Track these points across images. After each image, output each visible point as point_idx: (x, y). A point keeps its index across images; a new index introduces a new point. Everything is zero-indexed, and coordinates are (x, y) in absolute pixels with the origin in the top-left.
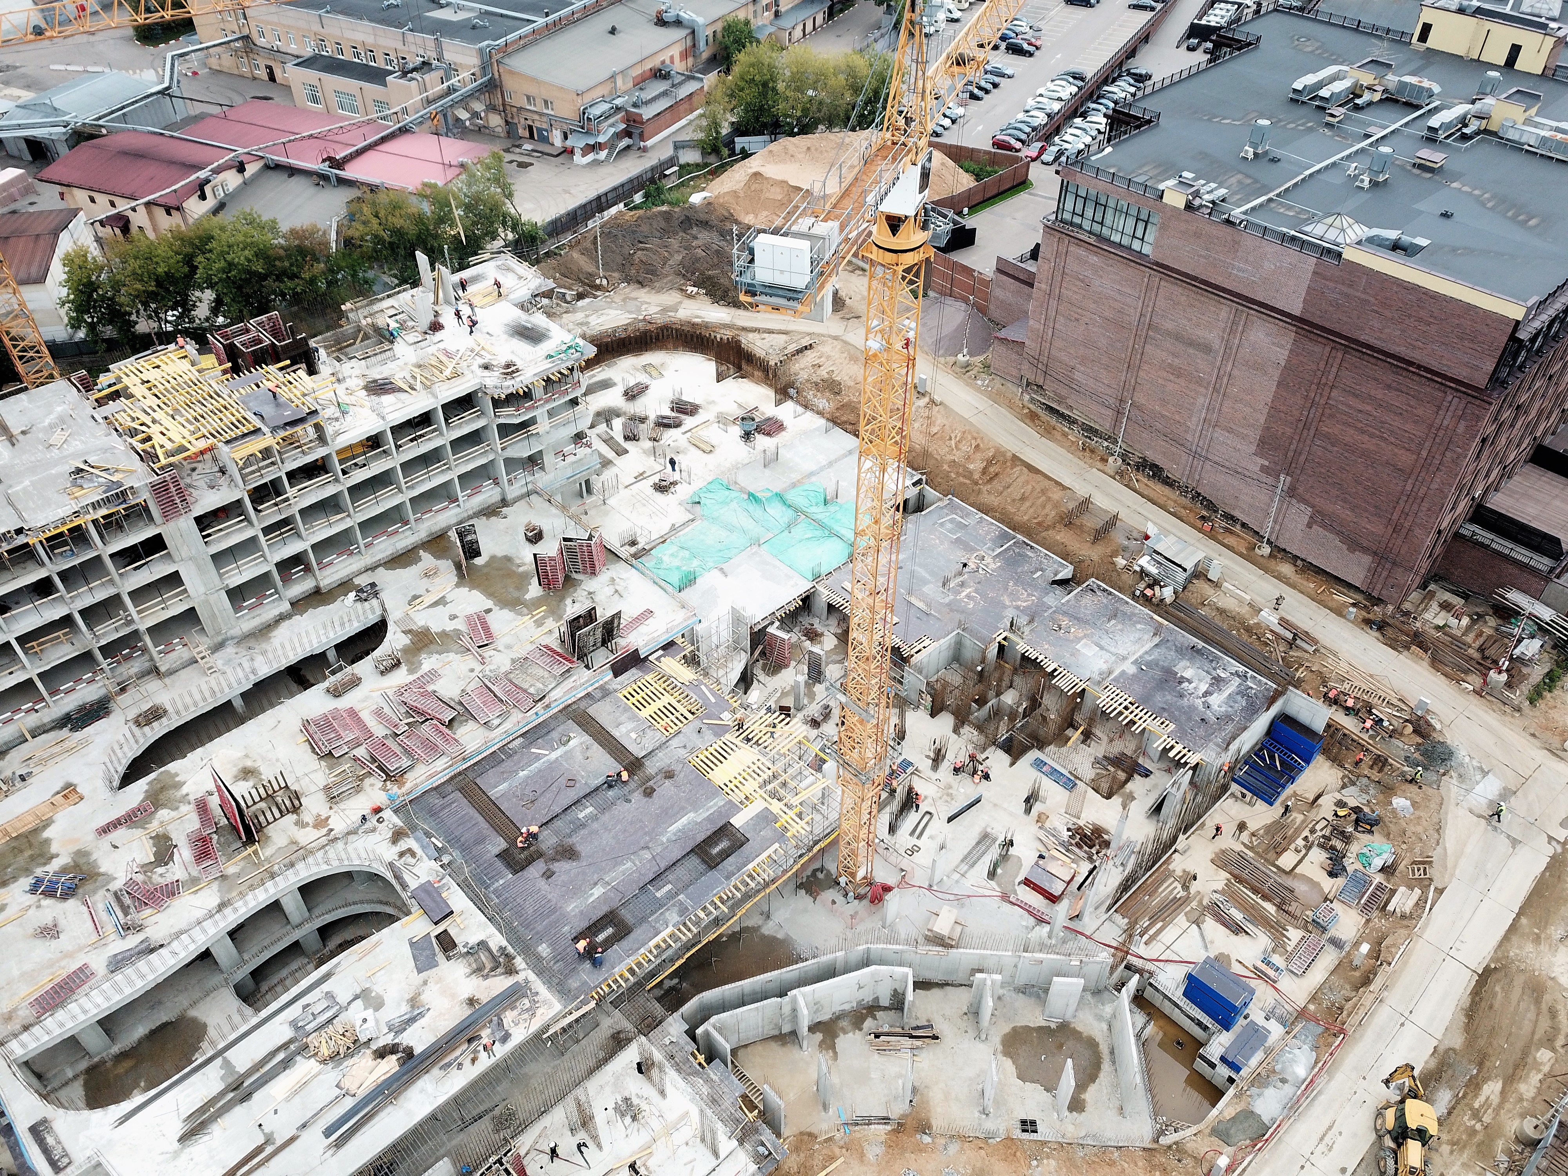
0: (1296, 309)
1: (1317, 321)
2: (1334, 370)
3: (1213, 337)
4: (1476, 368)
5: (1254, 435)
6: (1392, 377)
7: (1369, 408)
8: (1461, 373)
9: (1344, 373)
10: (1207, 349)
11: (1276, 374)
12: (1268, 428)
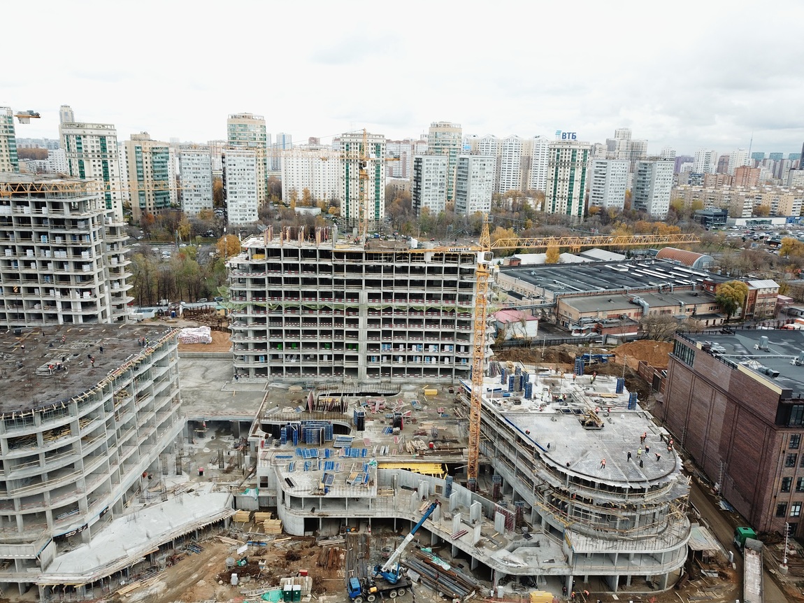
0: (727, 389)
1: (732, 394)
2: (737, 414)
3: (707, 400)
4: (771, 414)
5: (717, 443)
6: (752, 418)
7: (746, 432)
8: (768, 416)
9: (740, 416)
10: (706, 405)
11: (723, 416)
12: (721, 441)
